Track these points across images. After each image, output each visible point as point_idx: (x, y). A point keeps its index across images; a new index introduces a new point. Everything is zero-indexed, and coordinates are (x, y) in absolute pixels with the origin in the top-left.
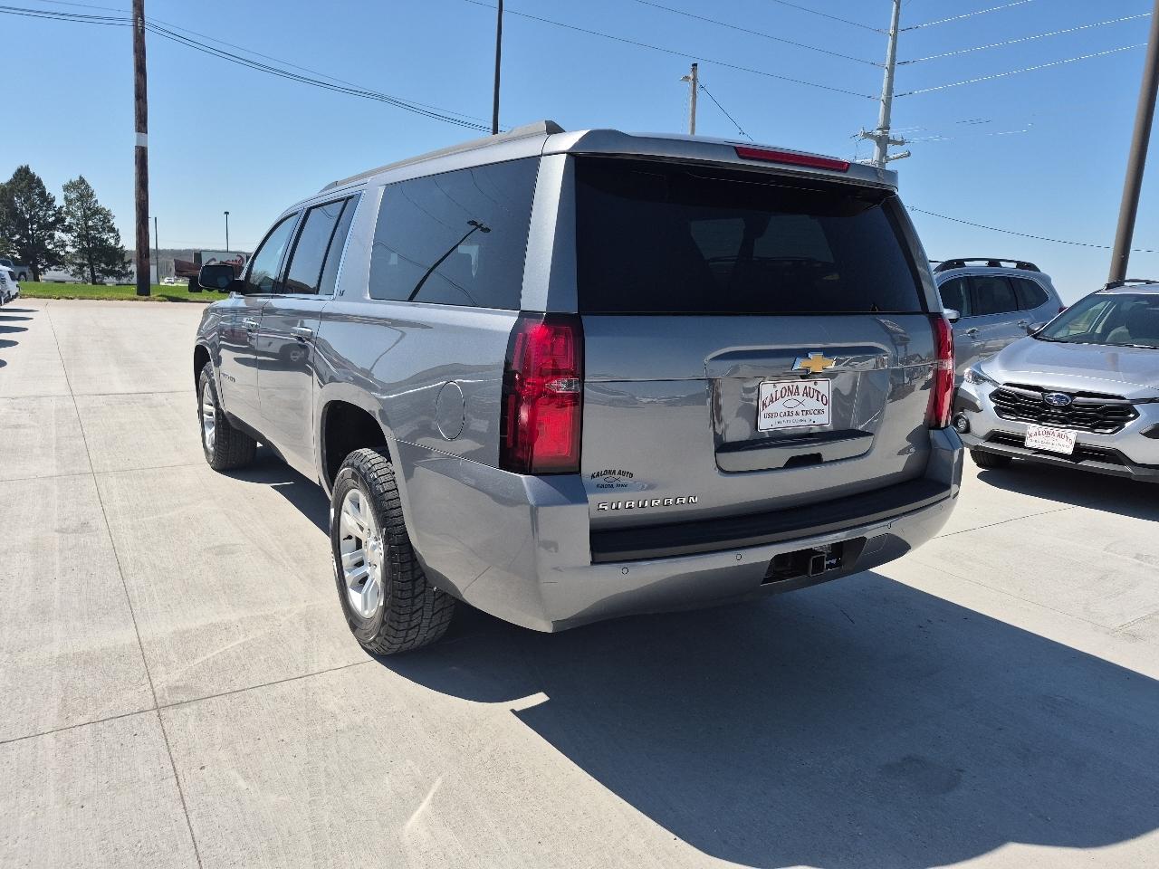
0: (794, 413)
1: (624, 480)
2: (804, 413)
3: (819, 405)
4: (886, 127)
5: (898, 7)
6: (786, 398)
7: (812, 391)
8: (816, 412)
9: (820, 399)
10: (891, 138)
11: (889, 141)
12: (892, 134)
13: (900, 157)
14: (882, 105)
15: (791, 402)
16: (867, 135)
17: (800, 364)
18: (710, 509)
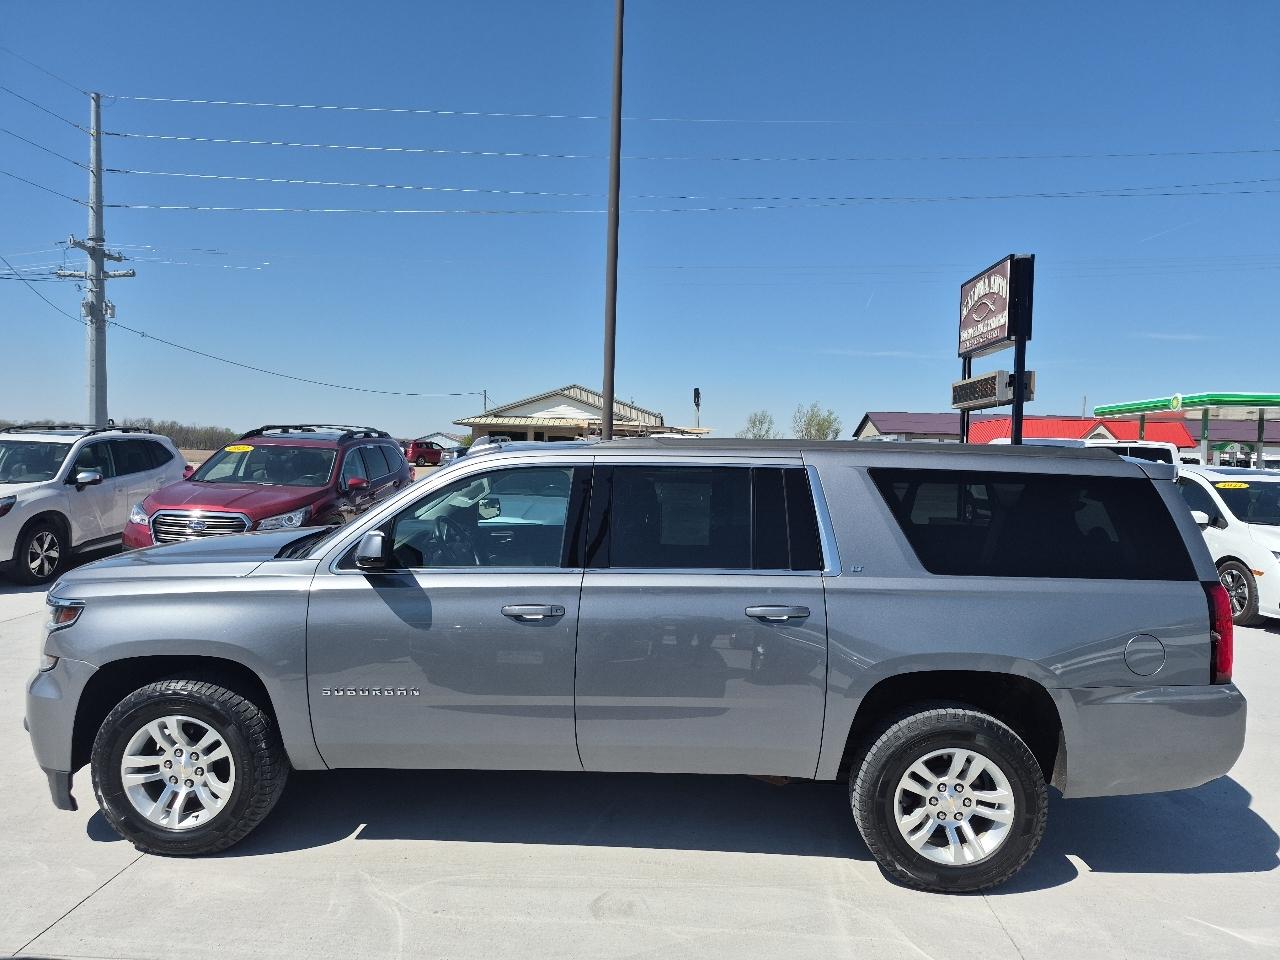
4: (99, 238)
5: (98, 106)
10: (107, 252)
11: (105, 255)
12: (107, 247)
13: (124, 276)
14: (91, 212)
16: (79, 245)
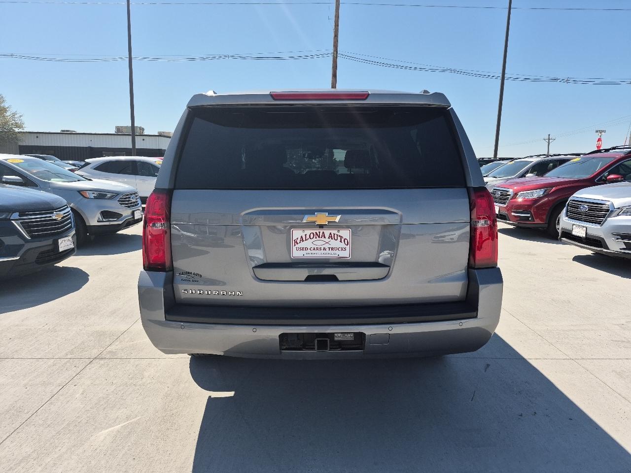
0: (322, 249)
1: (197, 278)
2: (330, 249)
3: (343, 245)
6: (314, 239)
7: (336, 236)
8: (340, 249)
9: (343, 241)
15: (319, 243)
17: (307, 219)
18: (253, 301)
